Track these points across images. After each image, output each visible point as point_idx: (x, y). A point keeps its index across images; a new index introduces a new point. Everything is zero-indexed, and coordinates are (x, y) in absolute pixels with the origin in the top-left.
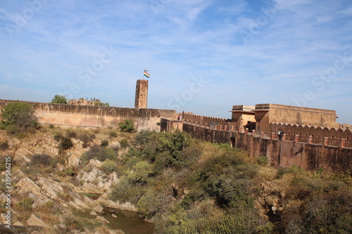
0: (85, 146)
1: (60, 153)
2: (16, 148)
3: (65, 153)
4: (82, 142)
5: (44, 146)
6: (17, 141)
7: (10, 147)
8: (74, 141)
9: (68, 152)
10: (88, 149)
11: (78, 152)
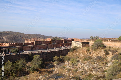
0: (113, 54)
1: (105, 56)
2: (93, 54)
3: (107, 56)
4: (112, 53)
5: (101, 53)
6: (94, 52)
7: (92, 53)
8: (110, 52)
9: (108, 56)
10: (113, 56)
11: (110, 56)
